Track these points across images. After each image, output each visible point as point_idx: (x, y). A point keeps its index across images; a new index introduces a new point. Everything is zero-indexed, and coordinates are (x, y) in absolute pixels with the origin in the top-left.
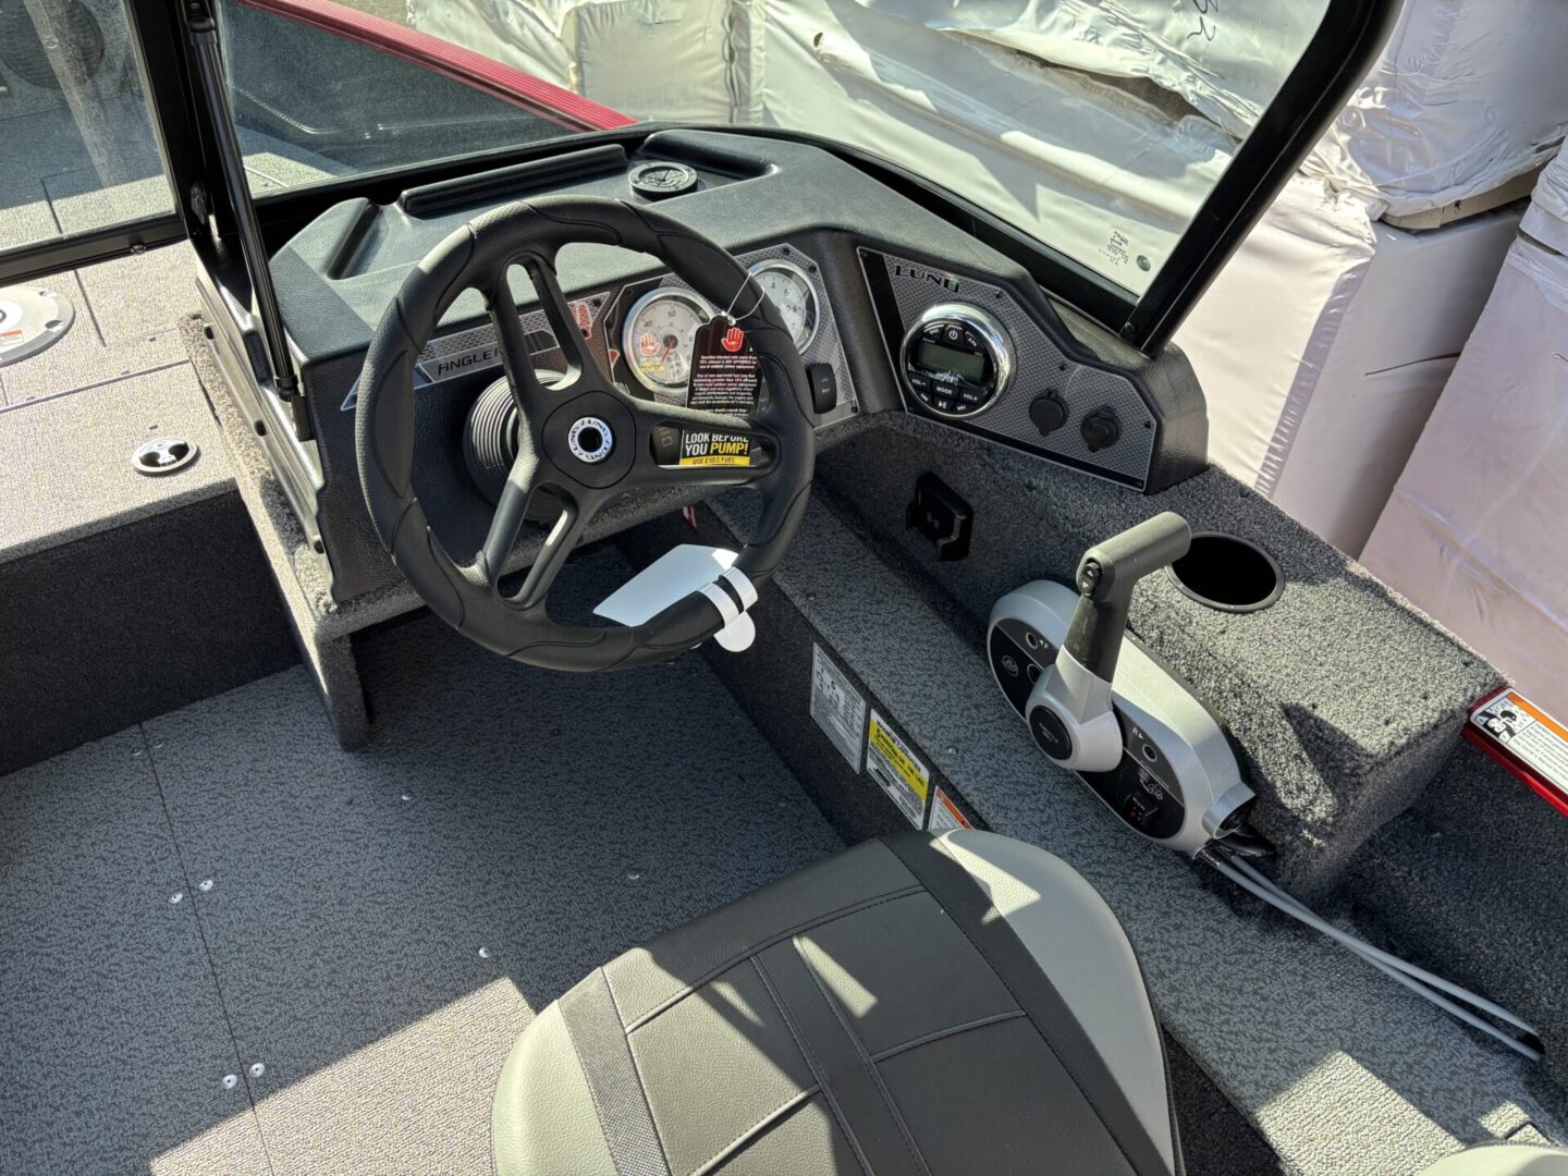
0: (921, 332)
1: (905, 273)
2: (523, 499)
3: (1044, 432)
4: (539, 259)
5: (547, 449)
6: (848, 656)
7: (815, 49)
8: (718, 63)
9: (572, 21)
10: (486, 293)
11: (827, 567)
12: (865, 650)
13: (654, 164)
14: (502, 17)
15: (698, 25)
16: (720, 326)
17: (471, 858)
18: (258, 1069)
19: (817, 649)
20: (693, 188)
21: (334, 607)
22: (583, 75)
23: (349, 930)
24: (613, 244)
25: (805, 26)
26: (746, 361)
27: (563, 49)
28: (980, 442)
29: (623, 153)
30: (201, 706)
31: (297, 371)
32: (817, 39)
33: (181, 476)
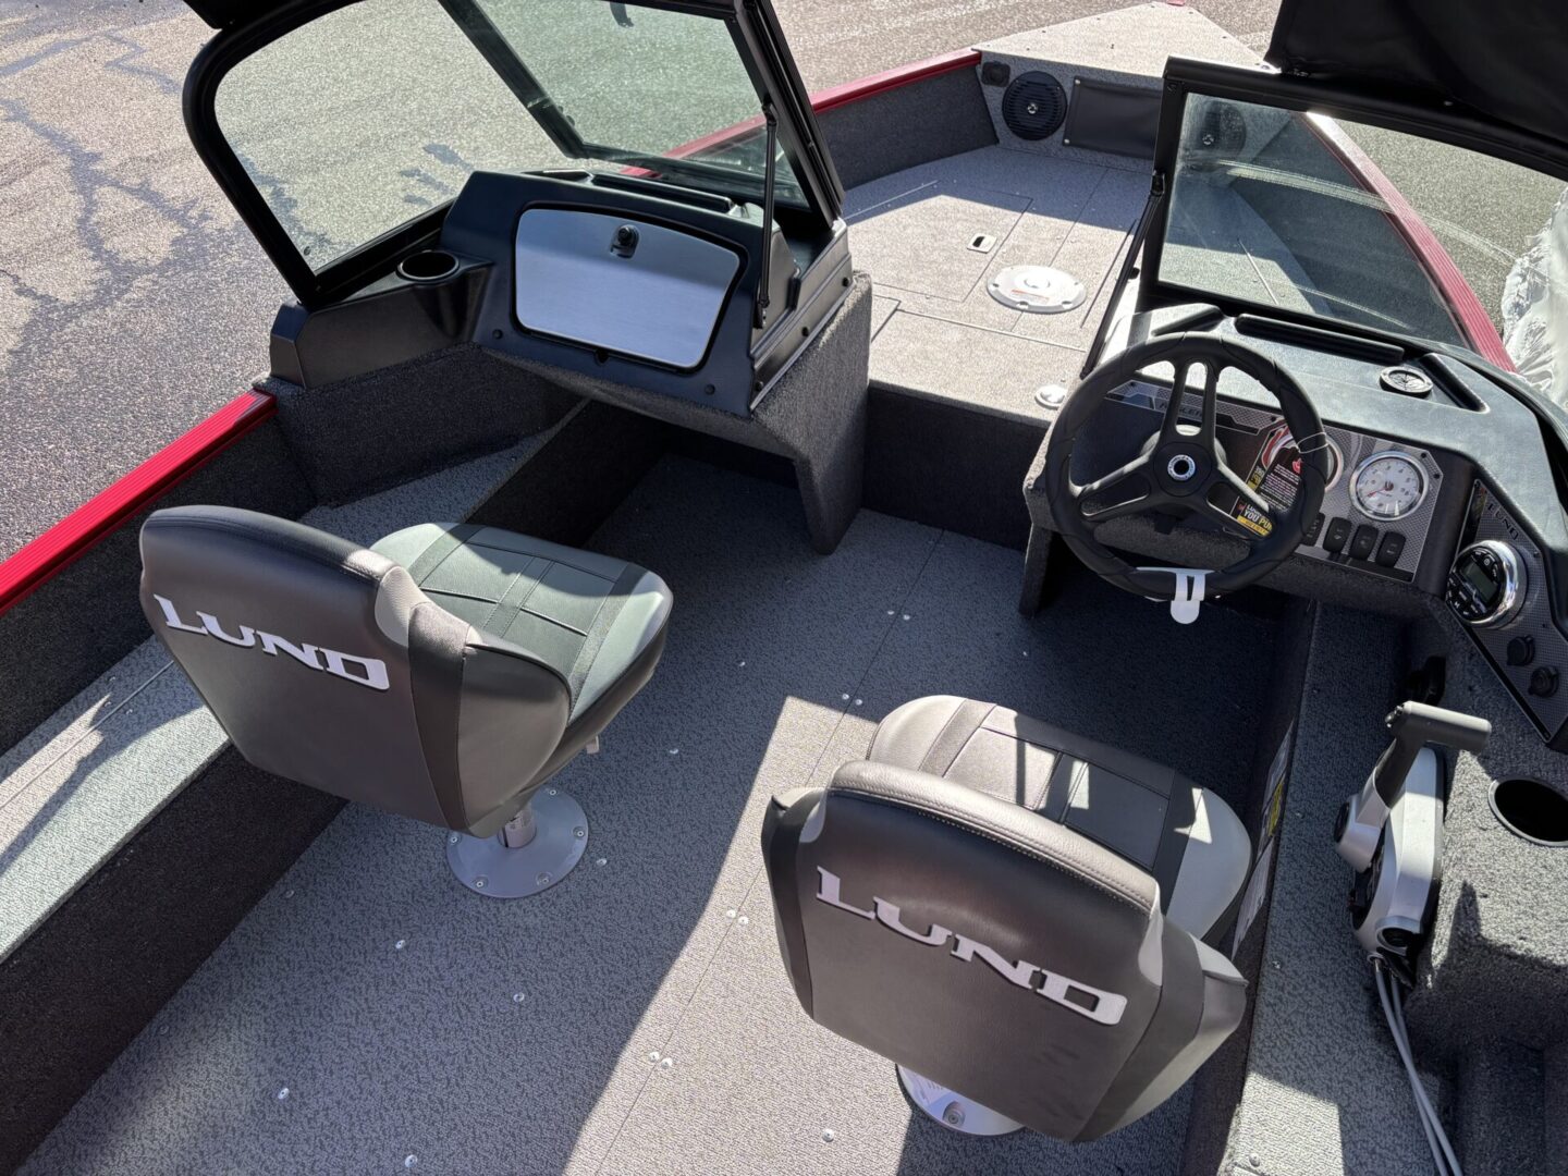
0: (1472, 552)
3: (1509, 663)
4: (1215, 364)
10: (1175, 370)
13: (1413, 371)
16: (1295, 454)
17: (1027, 704)
18: (858, 702)
19: (1293, 723)
20: (1424, 395)
21: (1031, 487)
26: (1297, 480)
28: (1473, 649)
29: (1401, 356)
30: (976, 542)
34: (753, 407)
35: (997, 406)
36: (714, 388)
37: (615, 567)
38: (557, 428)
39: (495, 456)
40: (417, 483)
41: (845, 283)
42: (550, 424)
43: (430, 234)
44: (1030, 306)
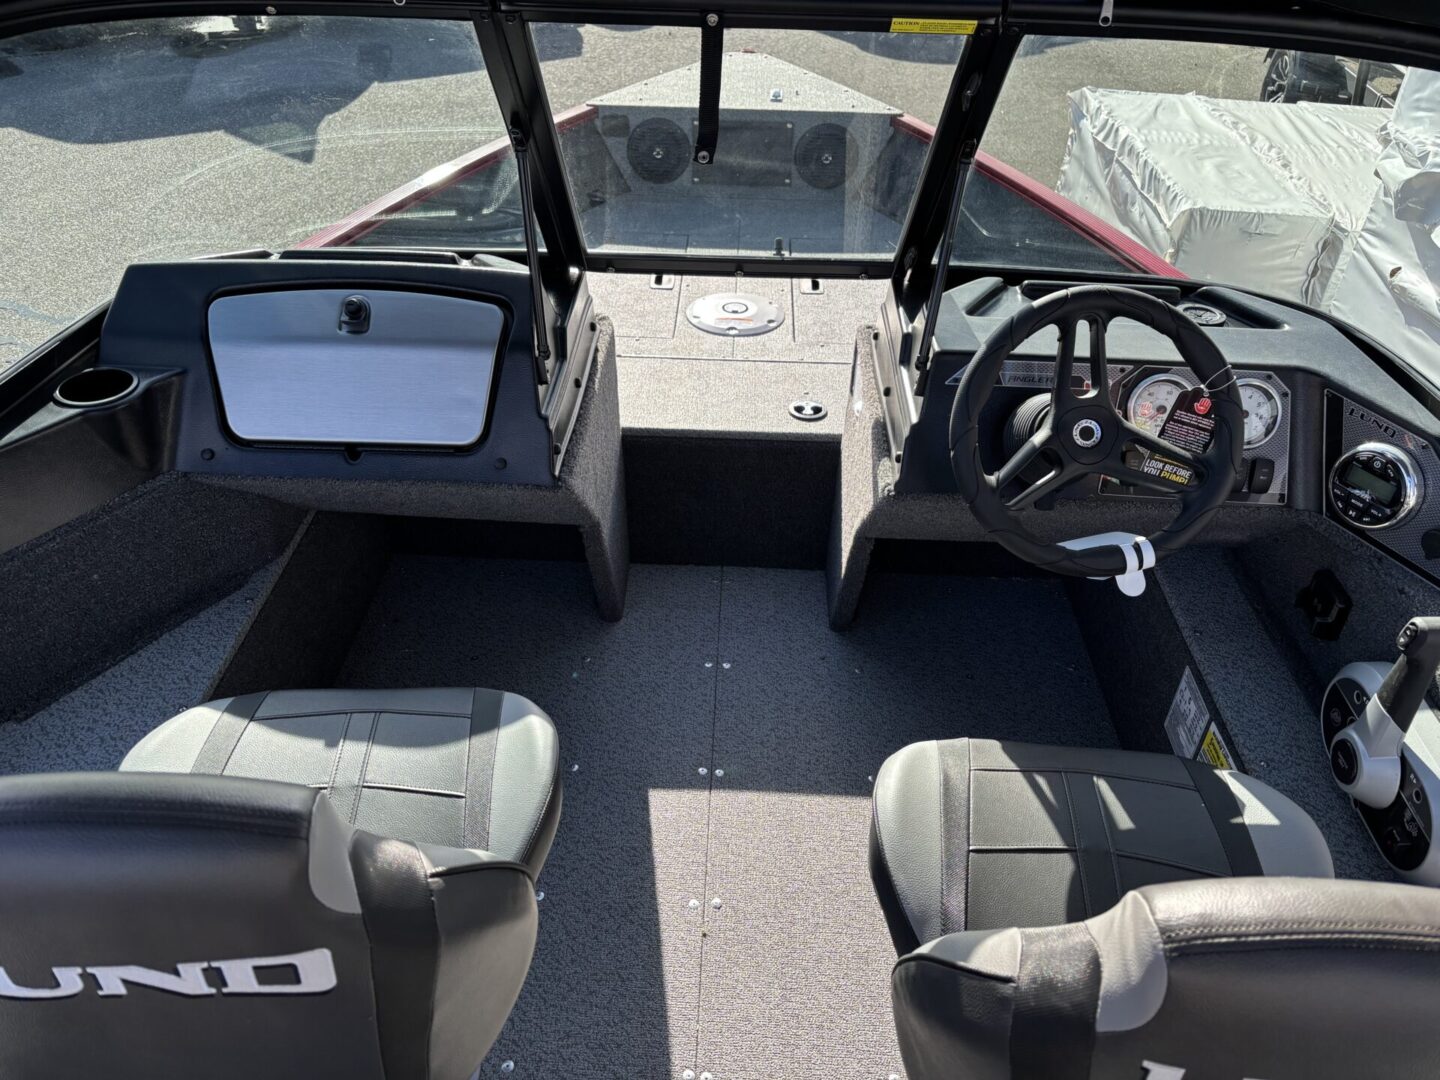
0: (1352, 458)
1: (1357, 415)
2: (1034, 450)
3: (1428, 557)
4: (1100, 319)
5: (1061, 429)
6: (1209, 679)
7: (1389, 279)
8: (1302, 275)
9: (1183, 219)
10: (1062, 330)
11: (1220, 620)
12: (1225, 680)
13: (1197, 305)
14: (1129, 206)
15: (1294, 242)
16: (1197, 395)
17: (885, 723)
18: (719, 772)
19: (1187, 671)
20: (1221, 325)
21: (893, 494)
22: (1176, 260)
23: (796, 726)
24: (1147, 323)
25: (1387, 259)
26: (1207, 423)
27: (1168, 238)
28: (1375, 552)
29: (1179, 295)
30: (758, 570)
31: (931, 355)
32: (1394, 273)
33: (812, 424)
34: (557, 473)
35: (759, 429)
36: (505, 462)
37: (460, 700)
38: (289, 552)
39: (224, 603)
40: (131, 660)
41: (593, 327)
42: (280, 551)
43: (83, 351)
44: (740, 330)
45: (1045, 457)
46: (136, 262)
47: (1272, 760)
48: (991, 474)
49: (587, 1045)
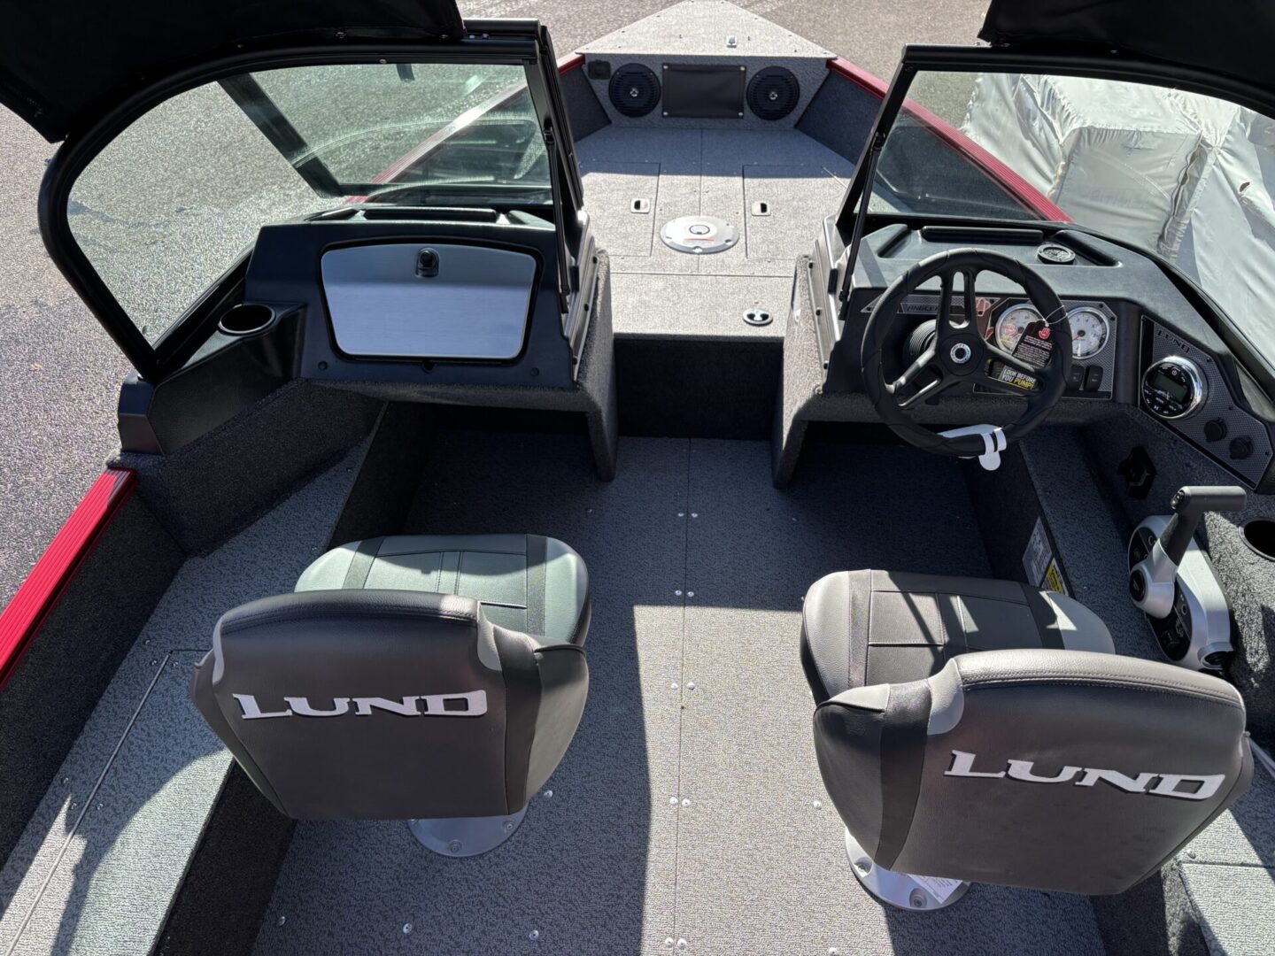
0: (1158, 367)
1: (1163, 335)
3: (1209, 441)
4: (971, 274)
5: (942, 351)
6: (1053, 526)
7: (1239, 193)
8: (1174, 182)
9: (1074, 136)
10: (943, 280)
11: (1066, 483)
12: (1064, 527)
13: (1055, 246)
14: (1031, 120)
15: (1166, 155)
16: (1040, 325)
18: (691, 594)
19: (1039, 520)
20: (1070, 263)
21: (821, 392)
22: (1067, 171)
23: (747, 561)
25: (1239, 174)
26: (1047, 345)
27: (1061, 154)
28: (1173, 436)
29: (1042, 236)
30: (717, 441)
31: (850, 290)
32: (1244, 187)
33: (761, 328)
34: (575, 379)
35: (719, 333)
36: (538, 372)
37: (518, 542)
38: (373, 433)
39: (332, 471)
40: (273, 513)
41: (595, 260)
42: (368, 432)
43: (232, 290)
44: (703, 249)
45: (931, 370)
46: (268, 223)
47: (1092, 585)
48: (891, 383)
49: (602, 781)
